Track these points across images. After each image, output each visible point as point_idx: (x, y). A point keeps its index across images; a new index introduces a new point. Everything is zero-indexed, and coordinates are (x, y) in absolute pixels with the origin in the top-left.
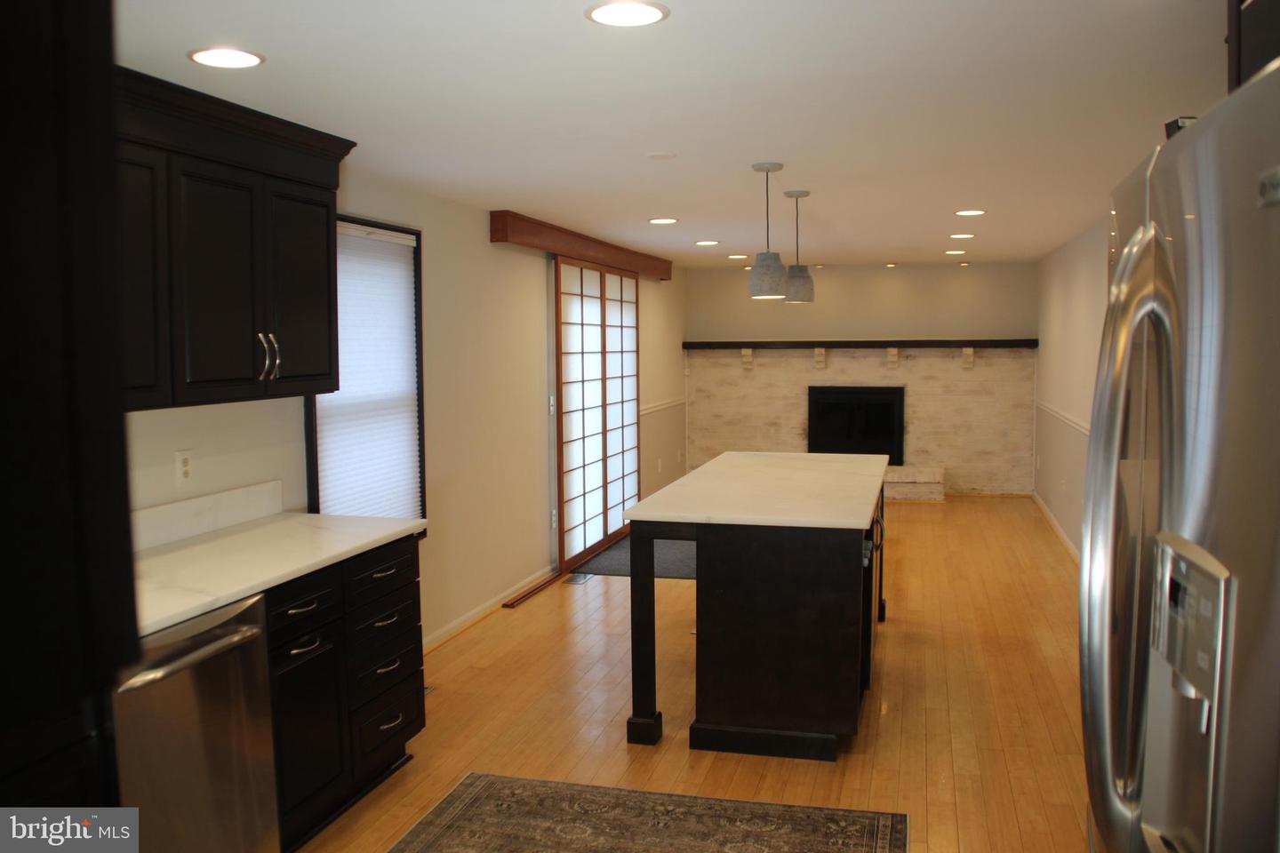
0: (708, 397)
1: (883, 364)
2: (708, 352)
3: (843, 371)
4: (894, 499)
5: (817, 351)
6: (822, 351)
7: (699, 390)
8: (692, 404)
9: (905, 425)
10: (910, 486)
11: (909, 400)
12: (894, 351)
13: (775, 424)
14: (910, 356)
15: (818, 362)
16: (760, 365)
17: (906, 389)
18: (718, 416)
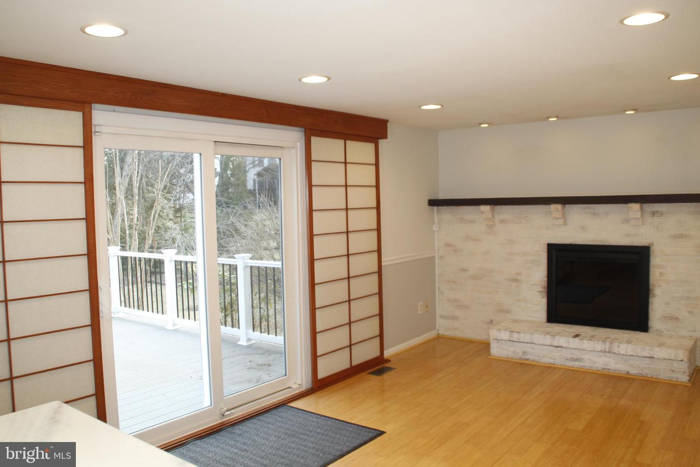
0: (455, 251)
1: (626, 221)
2: (454, 208)
3: (583, 228)
4: (628, 373)
5: (553, 207)
6: (559, 207)
7: (447, 245)
8: (441, 258)
9: (651, 287)
10: (647, 361)
11: (656, 261)
12: (636, 207)
13: (517, 280)
14: (657, 212)
15: (557, 219)
16: (502, 221)
17: (652, 249)
18: (464, 270)
